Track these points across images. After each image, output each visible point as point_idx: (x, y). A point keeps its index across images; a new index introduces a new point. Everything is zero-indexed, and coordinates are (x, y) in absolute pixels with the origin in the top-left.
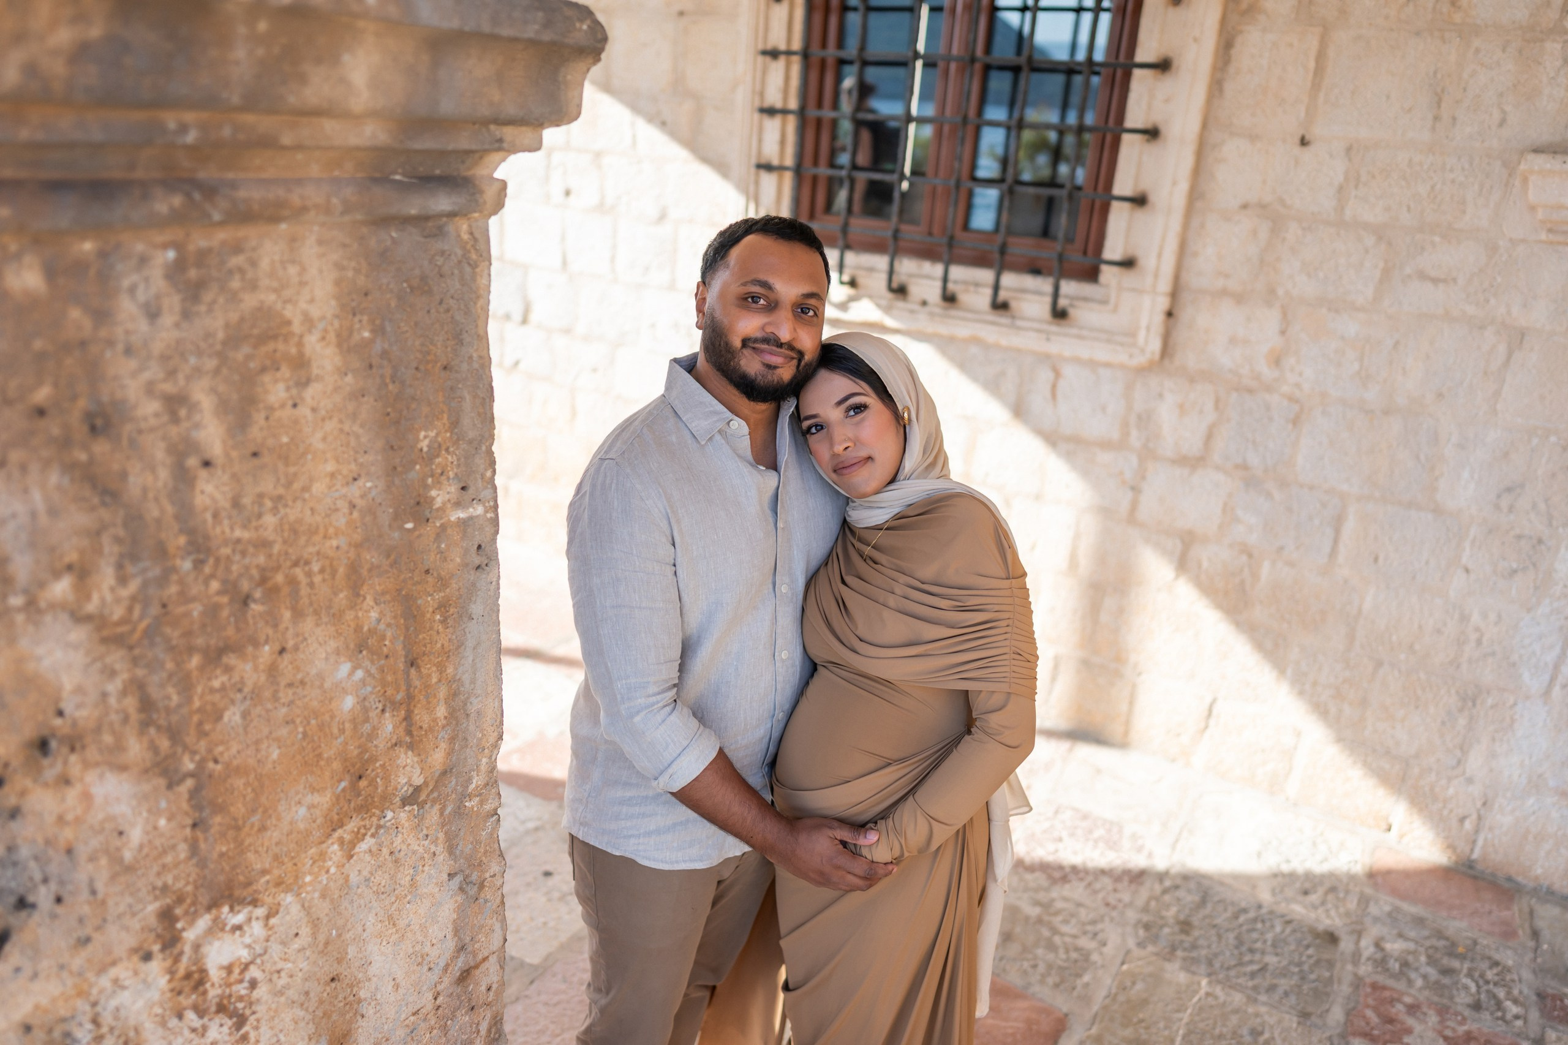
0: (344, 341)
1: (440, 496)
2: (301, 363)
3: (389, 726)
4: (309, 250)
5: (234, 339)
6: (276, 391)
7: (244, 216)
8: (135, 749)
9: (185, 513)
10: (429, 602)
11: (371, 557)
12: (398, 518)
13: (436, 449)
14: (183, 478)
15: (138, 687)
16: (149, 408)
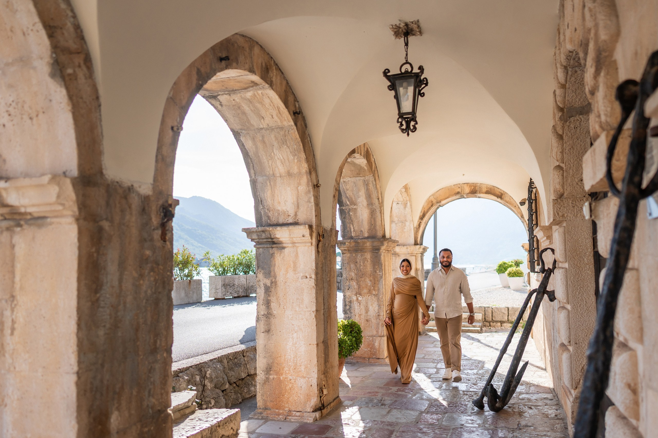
0: (370, 260)
1: (377, 272)
2: (367, 261)
3: (372, 288)
4: (368, 254)
5: (364, 259)
6: (366, 262)
7: (364, 252)
8: (356, 281)
9: (360, 268)
10: (376, 279)
11: (372, 274)
12: (374, 272)
13: (377, 268)
14: (360, 266)
15: (356, 278)
16: (359, 262)
